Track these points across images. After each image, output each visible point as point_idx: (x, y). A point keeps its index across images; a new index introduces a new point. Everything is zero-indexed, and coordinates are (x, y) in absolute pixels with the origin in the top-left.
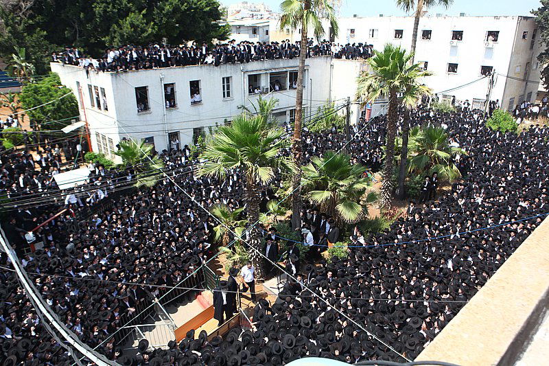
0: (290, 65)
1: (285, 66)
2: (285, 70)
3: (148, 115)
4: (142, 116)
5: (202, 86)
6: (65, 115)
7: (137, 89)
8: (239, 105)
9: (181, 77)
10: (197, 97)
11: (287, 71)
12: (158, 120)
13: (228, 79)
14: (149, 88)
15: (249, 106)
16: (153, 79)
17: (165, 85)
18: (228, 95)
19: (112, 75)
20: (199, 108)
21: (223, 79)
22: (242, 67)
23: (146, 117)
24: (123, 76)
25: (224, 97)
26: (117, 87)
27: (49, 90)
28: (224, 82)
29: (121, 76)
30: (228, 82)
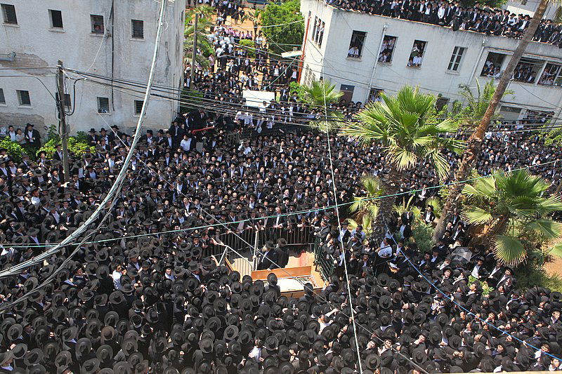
0: (553, 54)
1: (546, 53)
2: (542, 58)
3: (357, 63)
4: (350, 62)
5: (427, 49)
6: (290, 40)
7: (355, 32)
8: (464, 83)
9: (406, 32)
10: (416, 60)
11: (544, 61)
12: (365, 72)
13: (462, 50)
14: (368, 35)
15: (473, 88)
16: (375, 26)
17: (385, 36)
18: (455, 68)
19: (334, 11)
20: (416, 72)
21: (456, 48)
22: (485, 40)
23: (355, 64)
24: (345, 15)
25: (449, 68)
26: (336, 25)
27: (284, 13)
28: (455, 52)
29: (343, 15)
30: (461, 53)
